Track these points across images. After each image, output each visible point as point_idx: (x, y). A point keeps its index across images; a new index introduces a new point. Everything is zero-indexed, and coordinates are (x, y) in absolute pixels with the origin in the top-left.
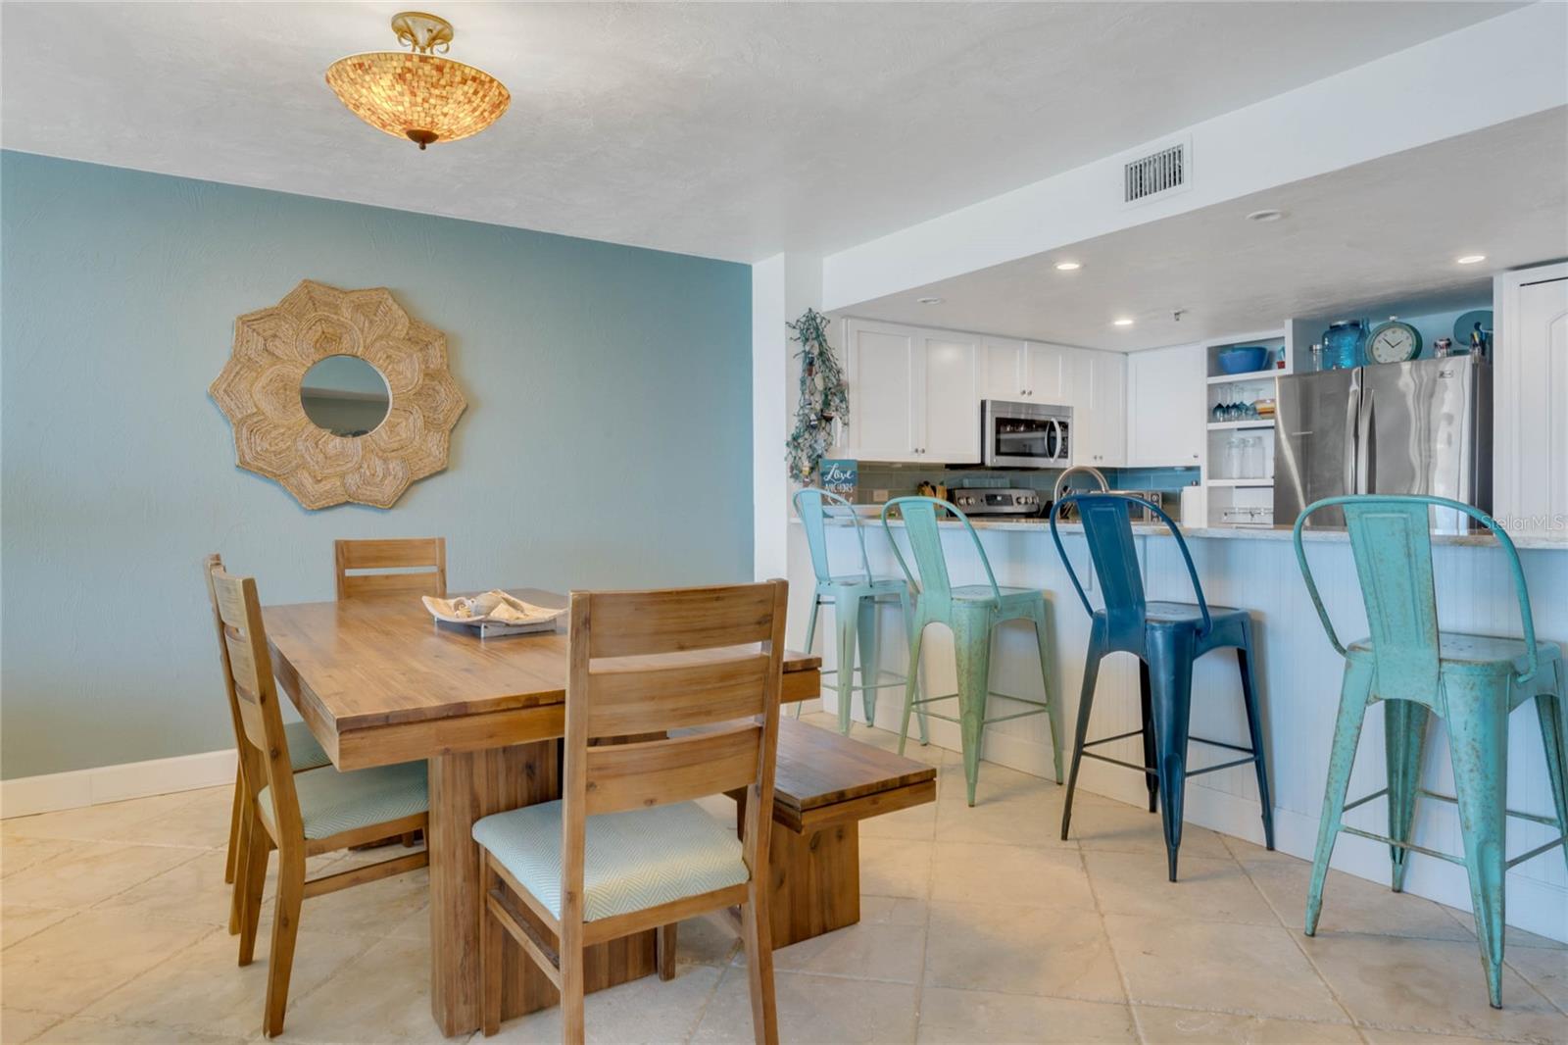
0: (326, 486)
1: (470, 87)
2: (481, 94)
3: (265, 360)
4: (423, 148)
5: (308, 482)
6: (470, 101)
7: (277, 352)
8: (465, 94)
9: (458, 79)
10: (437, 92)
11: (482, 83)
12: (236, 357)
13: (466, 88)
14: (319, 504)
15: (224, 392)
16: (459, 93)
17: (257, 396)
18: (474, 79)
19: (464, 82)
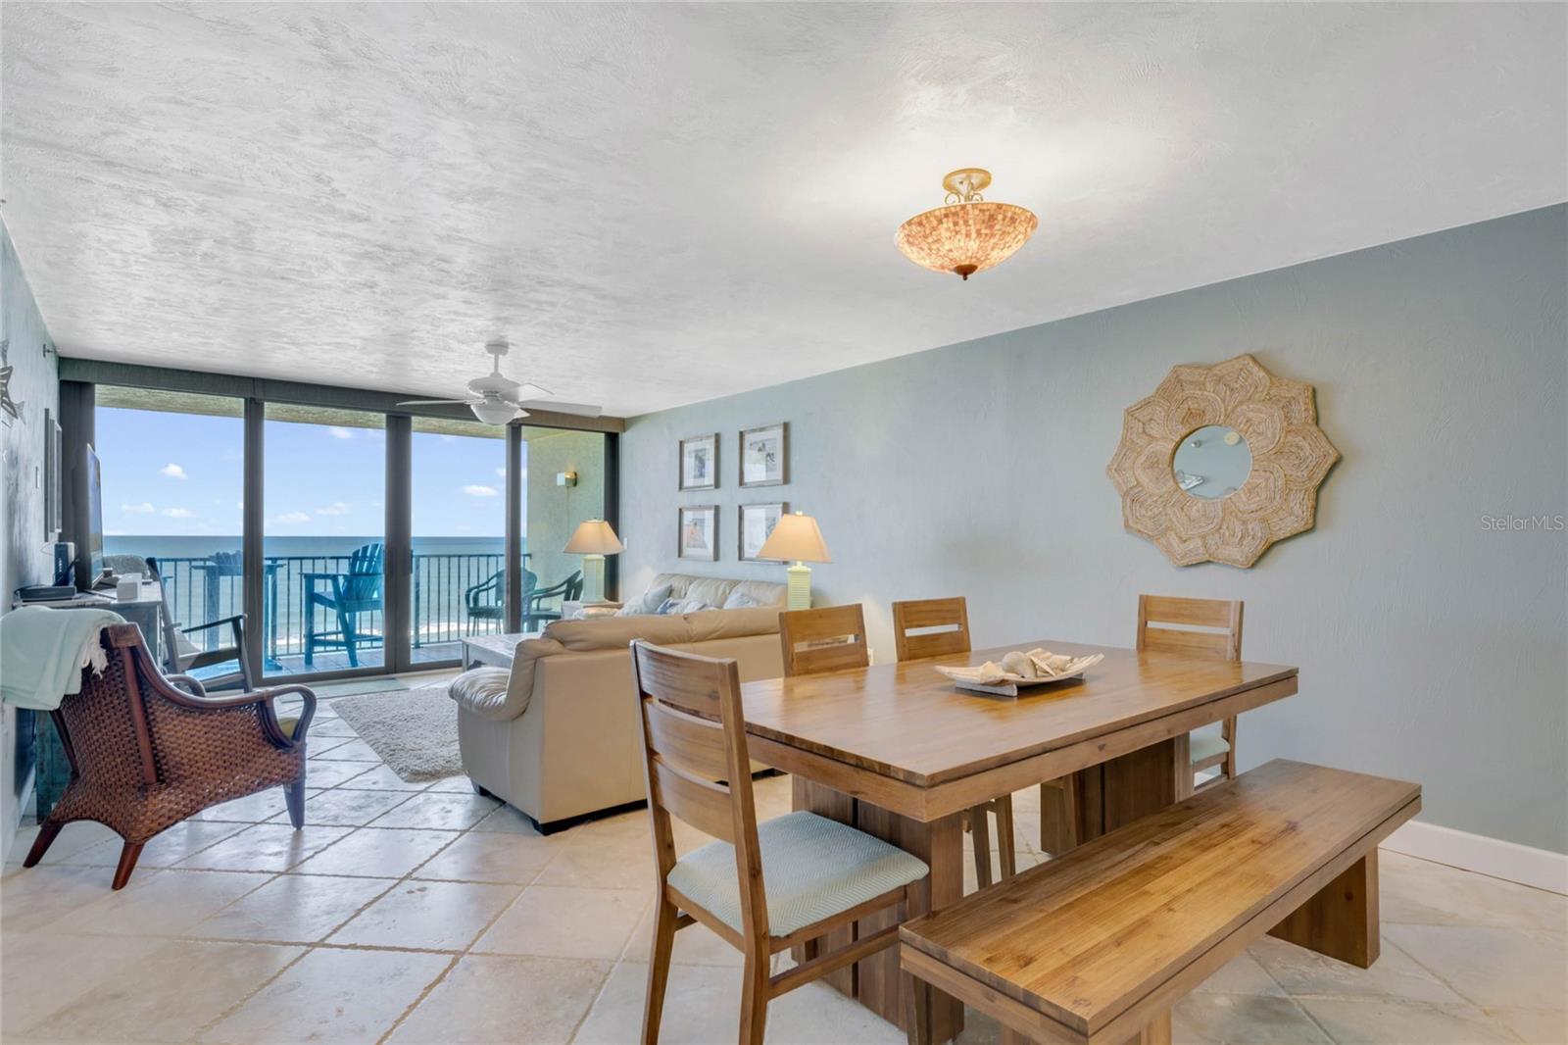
0: (1191, 545)
1: (948, 224)
2: (961, 222)
3: (1142, 441)
4: (965, 279)
5: (1174, 541)
6: (957, 233)
7: (1153, 433)
8: (948, 229)
9: (935, 223)
10: (930, 240)
11: (955, 214)
12: (1123, 443)
13: (945, 225)
14: (1186, 561)
15: (1117, 468)
16: (943, 231)
17: (1138, 472)
18: (946, 216)
19: (940, 222)
